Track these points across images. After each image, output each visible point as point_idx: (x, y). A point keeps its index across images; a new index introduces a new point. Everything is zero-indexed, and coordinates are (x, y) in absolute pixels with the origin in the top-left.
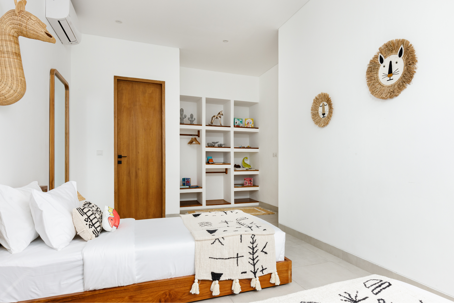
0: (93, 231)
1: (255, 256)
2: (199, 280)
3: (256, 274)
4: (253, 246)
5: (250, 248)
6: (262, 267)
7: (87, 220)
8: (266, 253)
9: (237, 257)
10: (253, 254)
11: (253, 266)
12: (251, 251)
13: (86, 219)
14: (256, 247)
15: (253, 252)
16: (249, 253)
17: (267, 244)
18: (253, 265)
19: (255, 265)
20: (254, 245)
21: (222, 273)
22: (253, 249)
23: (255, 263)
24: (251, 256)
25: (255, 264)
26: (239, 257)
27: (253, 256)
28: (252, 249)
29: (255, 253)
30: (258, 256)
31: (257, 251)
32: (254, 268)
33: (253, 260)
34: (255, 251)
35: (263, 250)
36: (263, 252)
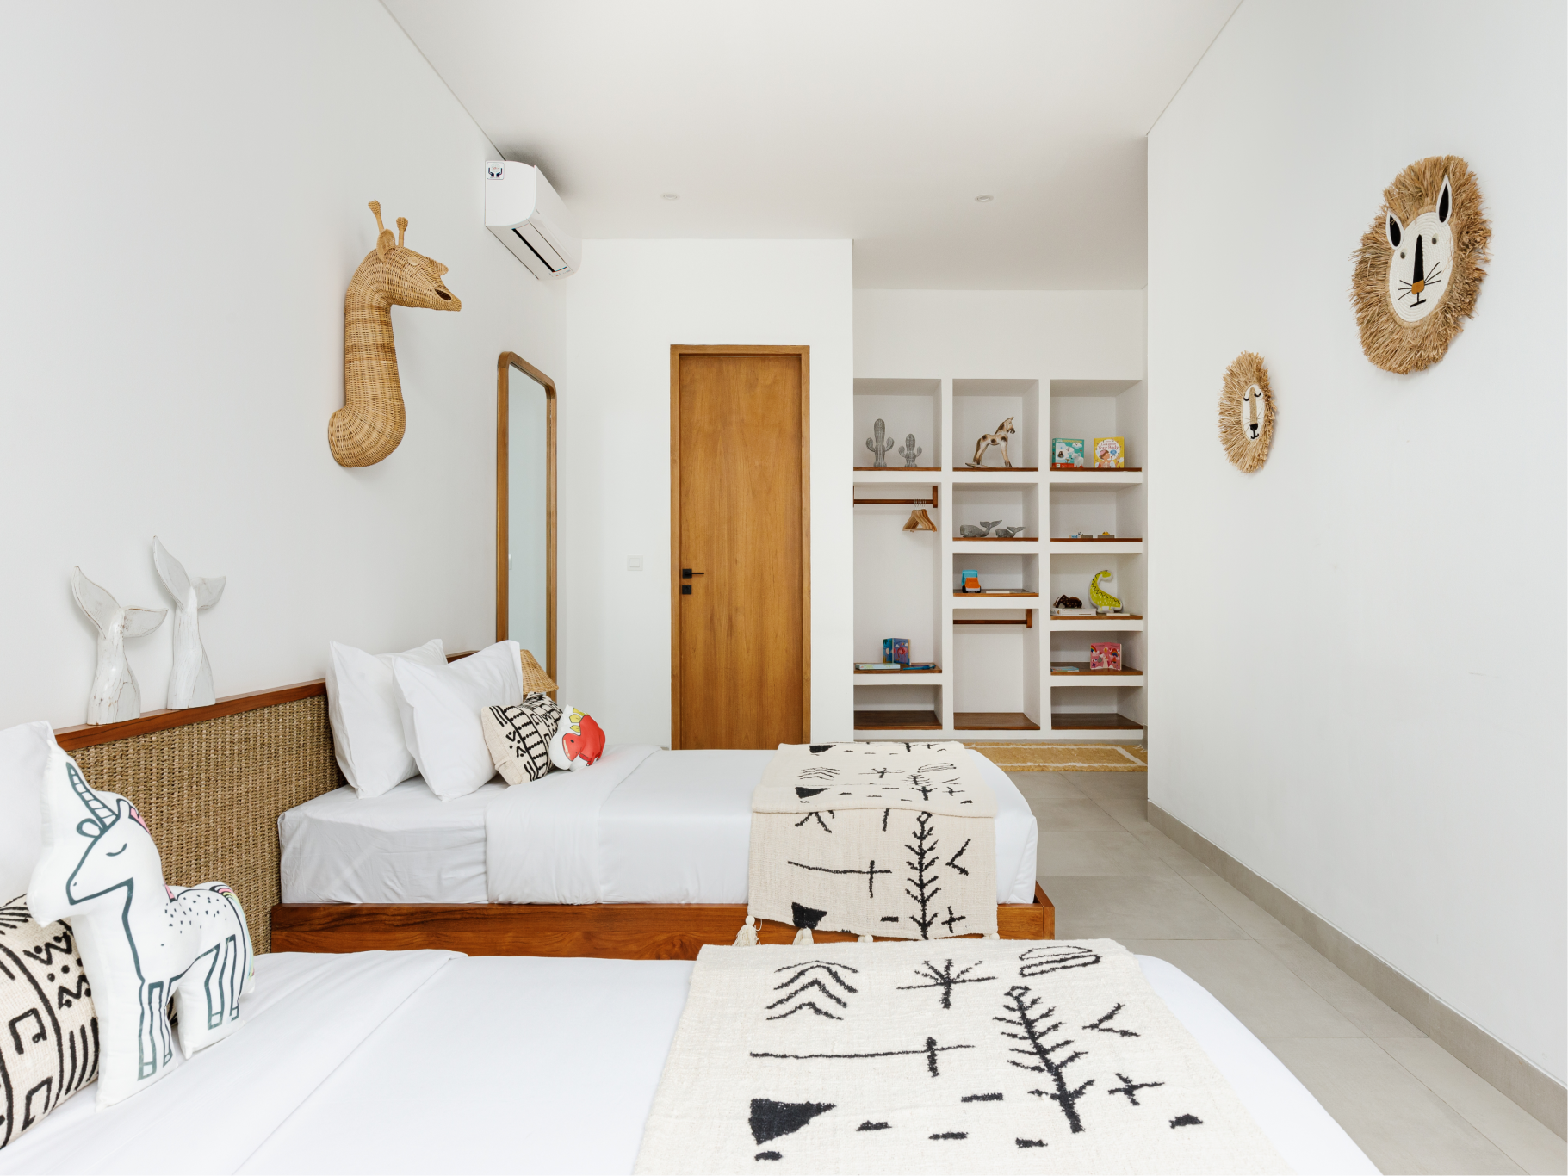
0: (525, 766)
1: (927, 875)
2: (757, 921)
3: (929, 929)
4: (920, 847)
5: (913, 850)
6: (951, 913)
7: (512, 736)
8: (963, 871)
9: (872, 872)
10: (922, 868)
11: (919, 906)
12: (915, 859)
13: (510, 733)
14: (931, 848)
15: (921, 863)
16: (910, 863)
17: (967, 843)
18: (919, 901)
19: (928, 903)
20: (924, 842)
21: (823, 910)
22: (922, 854)
23: (926, 896)
24: (915, 875)
25: (928, 899)
26: (876, 872)
27: (921, 876)
28: (917, 854)
29: (927, 867)
30: (936, 878)
31: (933, 861)
32: (924, 910)
33: (922, 886)
34: (926, 861)
35: (956, 862)
36: (955, 866)
